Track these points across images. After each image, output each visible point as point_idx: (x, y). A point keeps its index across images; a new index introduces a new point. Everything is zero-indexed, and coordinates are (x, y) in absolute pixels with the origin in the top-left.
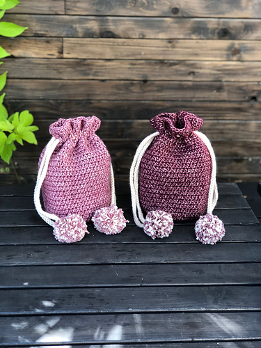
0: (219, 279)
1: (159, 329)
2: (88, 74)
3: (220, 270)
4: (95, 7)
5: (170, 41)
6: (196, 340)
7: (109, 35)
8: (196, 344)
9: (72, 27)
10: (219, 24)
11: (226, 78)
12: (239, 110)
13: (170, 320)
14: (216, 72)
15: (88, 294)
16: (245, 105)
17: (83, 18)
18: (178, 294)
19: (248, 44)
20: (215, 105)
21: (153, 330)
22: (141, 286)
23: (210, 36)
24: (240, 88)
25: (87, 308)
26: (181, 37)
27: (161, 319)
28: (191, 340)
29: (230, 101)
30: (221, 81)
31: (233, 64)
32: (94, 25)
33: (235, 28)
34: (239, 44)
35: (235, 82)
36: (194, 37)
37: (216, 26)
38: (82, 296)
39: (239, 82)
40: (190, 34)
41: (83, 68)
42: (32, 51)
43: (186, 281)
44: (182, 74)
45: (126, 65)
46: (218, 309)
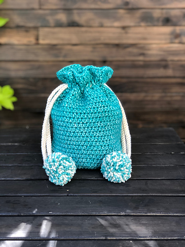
0: (144, 191)
1: (73, 229)
3: (146, 184)
4: (63, 3)
5: (124, 28)
6: (109, 238)
8: (109, 242)
9: (45, 19)
10: (162, 14)
11: (170, 58)
12: (182, 84)
13: (87, 222)
14: (162, 53)
15: (14, 201)
17: (54, 11)
18: (101, 202)
20: (163, 80)
21: (68, 230)
22: (68, 196)
23: (156, 23)
24: (182, 66)
25: (9, 211)
27: (79, 221)
28: (104, 238)
29: (174, 77)
30: (166, 61)
31: (175, 46)
33: (176, 16)
34: (180, 30)
35: (178, 61)
36: (143, 24)
37: (160, 15)
38: (8, 202)
39: (181, 61)
40: (139, 22)
41: (55, 52)
42: (15, 39)
43: (111, 192)
44: (135, 56)
45: (89, 49)
46: (138, 214)
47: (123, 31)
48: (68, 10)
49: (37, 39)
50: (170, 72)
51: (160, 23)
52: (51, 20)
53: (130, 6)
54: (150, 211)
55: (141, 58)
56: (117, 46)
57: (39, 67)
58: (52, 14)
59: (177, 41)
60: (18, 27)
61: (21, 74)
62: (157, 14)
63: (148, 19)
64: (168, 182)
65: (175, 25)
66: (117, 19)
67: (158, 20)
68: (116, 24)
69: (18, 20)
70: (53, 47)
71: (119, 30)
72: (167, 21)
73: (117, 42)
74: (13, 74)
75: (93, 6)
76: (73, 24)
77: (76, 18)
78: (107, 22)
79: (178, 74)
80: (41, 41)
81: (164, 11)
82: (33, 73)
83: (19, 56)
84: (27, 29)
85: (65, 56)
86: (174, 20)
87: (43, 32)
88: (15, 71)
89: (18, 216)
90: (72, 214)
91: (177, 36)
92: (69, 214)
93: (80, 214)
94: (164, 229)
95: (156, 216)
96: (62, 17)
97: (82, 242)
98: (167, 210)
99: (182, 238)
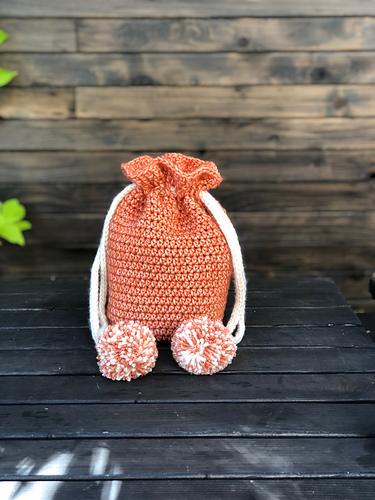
0: (275, 393)
1: (148, 461)
3: (280, 381)
4: (121, 40)
5: (238, 88)
6: (212, 476)
7: (145, 81)
8: (211, 483)
9: (87, 71)
10: (311, 61)
11: (327, 145)
12: (351, 195)
13: (172, 448)
14: (312, 135)
15: (38, 413)
16: (361, 187)
17: (105, 57)
18: (197, 413)
19: (360, 91)
20: (313, 187)
21: (137, 462)
22: (136, 403)
23: (300, 79)
24: (351, 160)
25: (29, 431)
26: (254, 81)
27: (158, 447)
28: (203, 476)
29: (336, 182)
30: (319, 150)
31: (337, 123)
33: (337, 66)
34: (345, 91)
35: (342, 150)
36: (274, 81)
37: (306, 64)
38: (26, 414)
39: (348, 150)
40: (267, 78)
41: (107, 133)
42: (30, 109)
43: (216, 396)
44: (259, 140)
45: (172, 127)
46: (264, 435)
47: (237, 94)
48: (131, 55)
49: (73, 109)
50: (327, 172)
51: (308, 79)
52: (99, 73)
53: (250, 48)
54: (287, 430)
55: (272, 145)
56: (226, 121)
57: (76, 163)
58: (101, 63)
59: (340, 112)
60: (36, 86)
61: (40, 175)
62: (301, 61)
63: (284, 71)
64: (321, 378)
65: (336, 82)
66: (225, 70)
67: (303, 72)
68: (224, 81)
69: (35, 72)
70: (102, 124)
71: (230, 92)
72: (321, 75)
73: (225, 114)
74: (25, 176)
75: (179, 47)
76: (141, 81)
77: (147, 69)
78: (206, 78)
79: (342, 175)
80: (80, 114)
81: (315, 55)
82: (63, 174)
83: (36, 142)
84: (52, 91)
85: (126, 141)
86: (334, 72)
87: (83, 94)
88: (30, 169)
89: (47, 439)
90: (144, 435)
91: (340, 103)
92: (140, 435)
93: (160, 435)
94: (312, 459)
95: (297, 437)
96: (121, 67)
97: (164, 482)
98: (317, 426)
99: (342, 475)
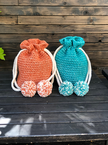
0: (84, 101)
1: (54, 118)
2: (29, 32)
4: (31, 2)
5: (63, 16)
6: (72, 122)
7: (37, 14)
8: (72, 124)
9: (21, 11)
10: (84, 9)
12: (94, 46)
13: (60, 115)
15: (23, 107)
17: (26, 7)
18: (64, 106)
19: (97, 17)
21: (52, 119)
22: (48, 104)
23: (80, 14)
24: (94, 37)
25: (21, 112)
26: (68, 14)
27: (56, 115)
28: (69, 122)
30: (86, 34)
31: (90, 26)
32: (31, 10)
33: (90, 10)
34: (92, 17)
36: (73, 15)
37: (82, 10)
38: (20, 107)
39: (93, 34)
40: (71, 14)
41: (26, 29)
42: (5, 22)
43: (68, 102)
44: (69, 31)
45: (45, 27)
46: (83, 111)
47: (63, 18)
48: (33, 6)
49: (17, 22)
52: (24, 12)
53: (67, 5)
58: (25, 9)
59: (91, 24)
63: (76, 12)
64: (94, 97)
69: (6, 11)
70: (25, 26)
71: (61, 17)
72: (86, 13)
77: (38, 11)
80: (19, 23)
81: (85, 7)
84: (11, 17)
85: (32, 31)
86: (90, 12)
87: (20, 18)
88: (5, 39)
89: (26, 113)
90: (52, 112)
92: (51, 112)
93: (56, 112)
94: (96, 117)
95: (91, 112)
97: (60, 124)
98: (96, 109)
99: (104, 121)
